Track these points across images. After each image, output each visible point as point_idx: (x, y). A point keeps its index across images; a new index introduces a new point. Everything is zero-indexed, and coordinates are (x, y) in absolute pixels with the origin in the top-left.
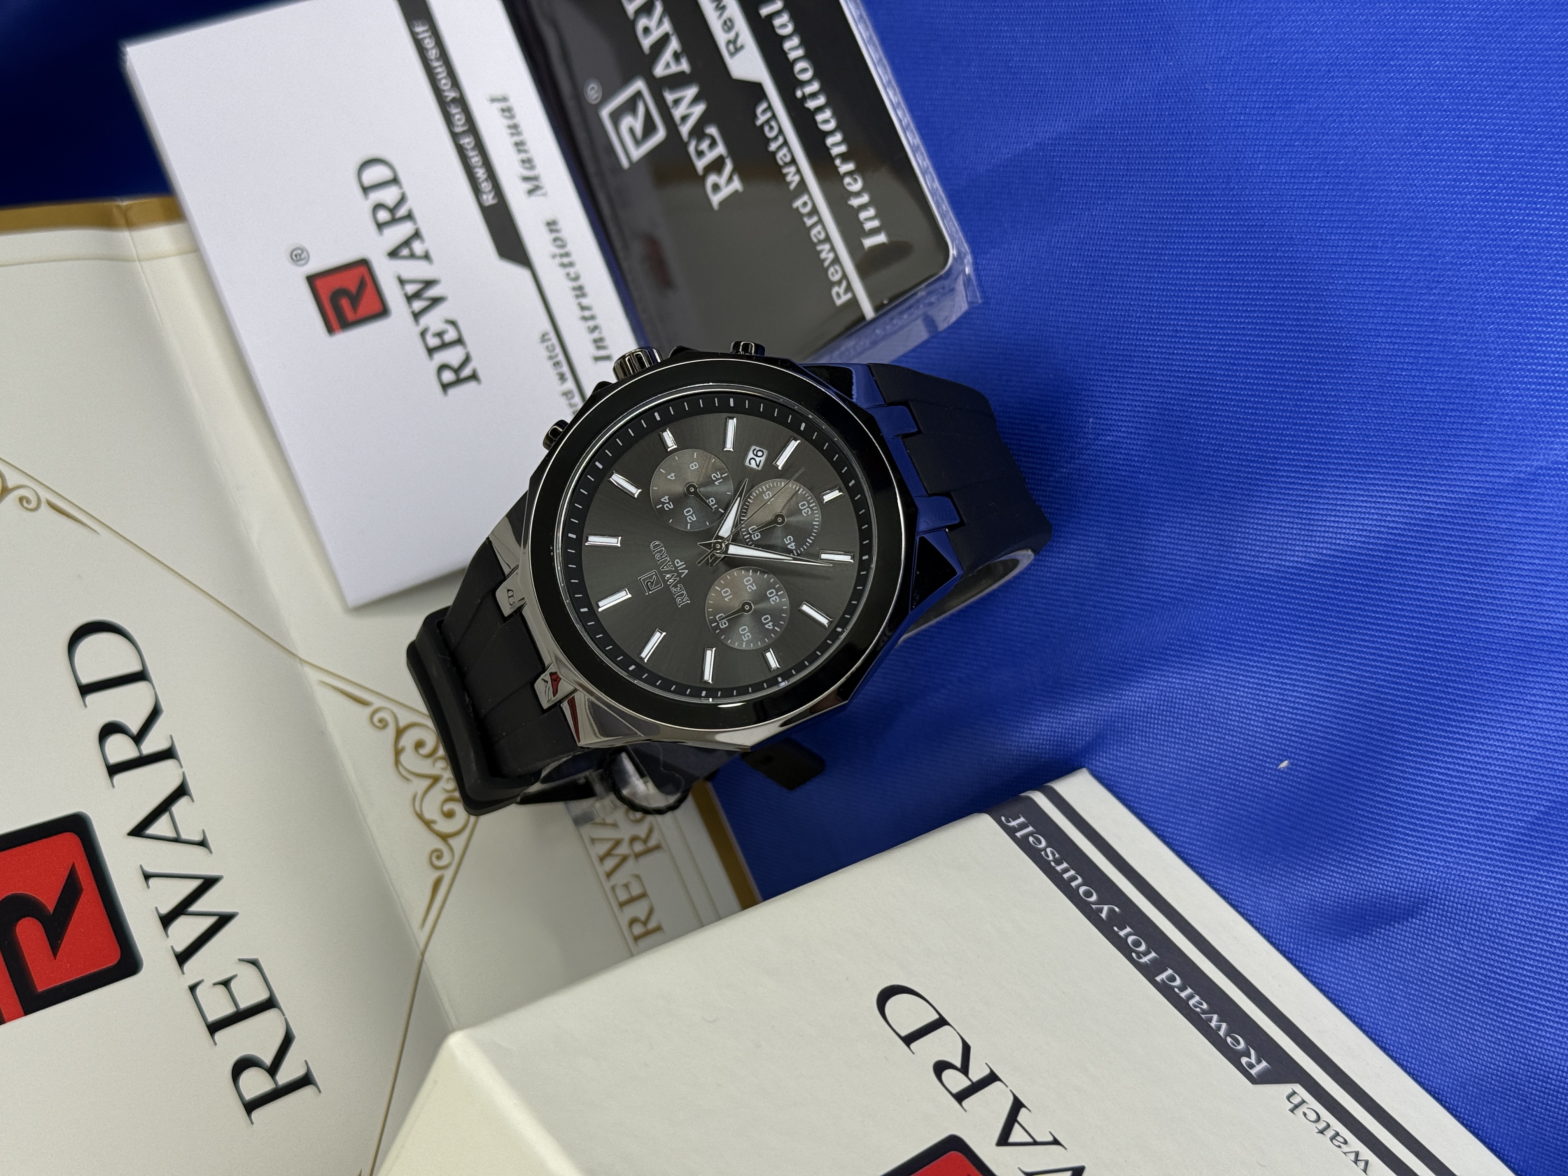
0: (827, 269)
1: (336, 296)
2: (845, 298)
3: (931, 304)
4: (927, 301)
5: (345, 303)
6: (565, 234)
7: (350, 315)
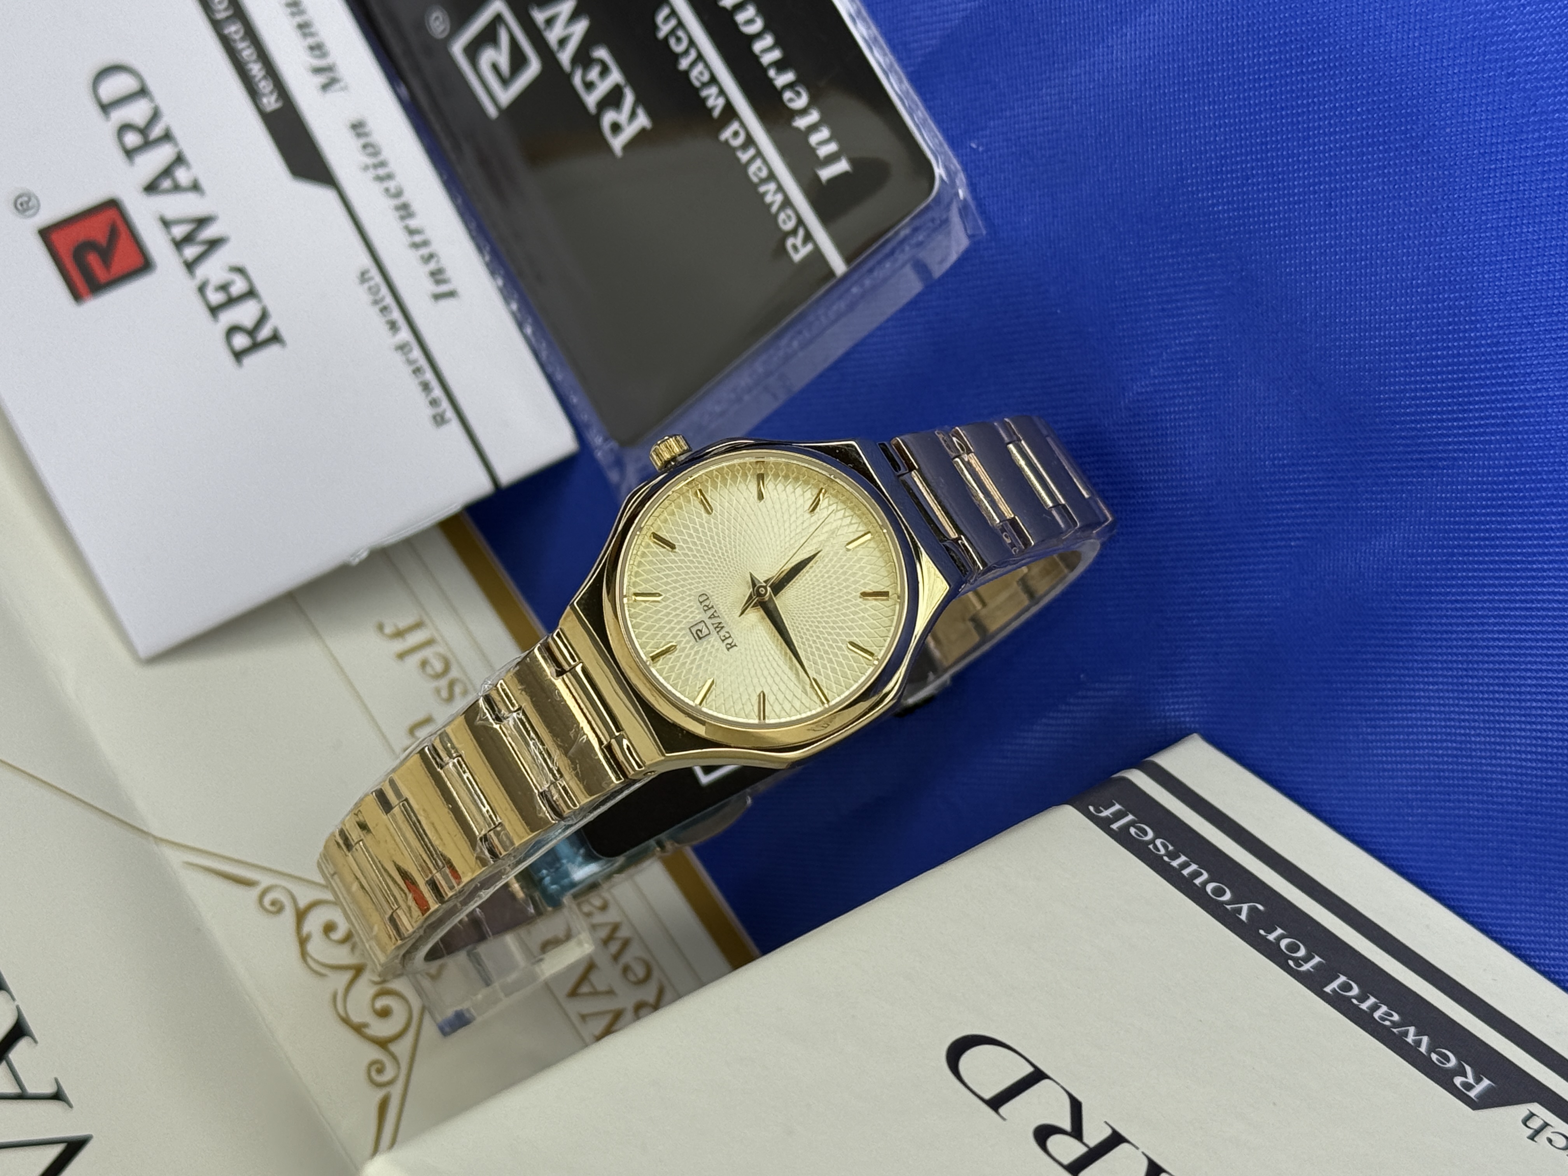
0: (776, 216)
1: (80, 251)
2: (805, 250)
3: (920, 244)
4: (914, 241)
5: (93, 259)
6: (377, 137)
7: (101, 273)
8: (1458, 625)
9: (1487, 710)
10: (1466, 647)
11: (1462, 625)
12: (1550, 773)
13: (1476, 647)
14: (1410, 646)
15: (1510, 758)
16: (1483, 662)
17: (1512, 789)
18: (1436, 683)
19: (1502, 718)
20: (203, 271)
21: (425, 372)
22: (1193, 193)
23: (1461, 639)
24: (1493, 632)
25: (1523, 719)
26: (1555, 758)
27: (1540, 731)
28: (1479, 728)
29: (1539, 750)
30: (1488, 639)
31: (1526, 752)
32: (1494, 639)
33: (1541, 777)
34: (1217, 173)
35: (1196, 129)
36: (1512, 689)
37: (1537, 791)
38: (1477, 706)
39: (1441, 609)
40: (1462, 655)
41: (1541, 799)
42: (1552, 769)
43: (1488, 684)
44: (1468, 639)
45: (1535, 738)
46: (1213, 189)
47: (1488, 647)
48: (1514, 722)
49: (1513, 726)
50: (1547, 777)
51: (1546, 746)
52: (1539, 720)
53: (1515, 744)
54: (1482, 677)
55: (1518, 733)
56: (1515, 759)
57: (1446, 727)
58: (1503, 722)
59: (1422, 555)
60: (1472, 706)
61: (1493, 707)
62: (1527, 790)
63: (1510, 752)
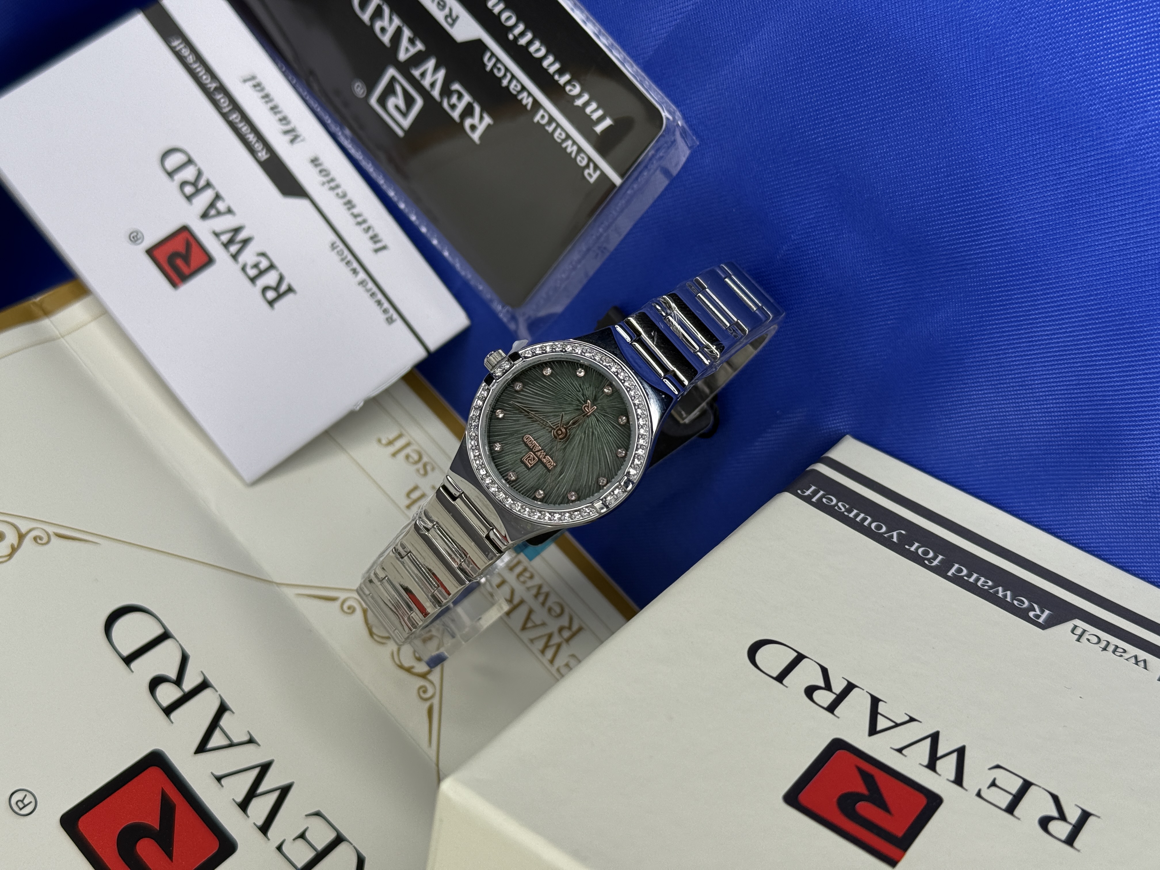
8: (990, 356)
9: (1014, 401)
10: (997, 367)
11: (993, 355)
12: (1055, 431)
13: (1004, 367)
14: (965, 371)
15: (1031, 425)
16: (1008, 375)
17: (1034, 442)
18: (983, 390)
19: (1023, 404)
20: (243, 258)
21: (377, 295)
22: (802, 133)
23: (994, 364)
24: (1011, 357)
25: (1036, 403)
26: (1057, 422)
27: (1046, 408)
28: (1011, 411)
29: (1047, 419)
30: (1009, 362)
31: (1040, 421)
32: (1013, 361)
33: (1050, 433)
34: (815, 120)
35: (799, 97)
36: (1027, 387)
37: (1049, 441)
38: (1008, 399)
39: (980, 348)
40: (996, 372)
41: (1053, 446)
42: (1056, 428)
43: (1013, 387)
44: (997, 363)
45: (1044, 413)
46: (814, 129)
47: (1010, 366)
48: (1030, 405)
49: (1030, 408)
50: (1054, 433)
51: (1051, 416)
52: (1045, 402)
53: (1033, 417)
54: (1009, 383)
55: (1034, 411)
56: (1034, 425)
57: (991, 413)
58: (1024, 406)
59: (965, 319)
60: (1005, 400)
61: (1017, 399)
62: (1043, 442)
63: (1031, 422)
